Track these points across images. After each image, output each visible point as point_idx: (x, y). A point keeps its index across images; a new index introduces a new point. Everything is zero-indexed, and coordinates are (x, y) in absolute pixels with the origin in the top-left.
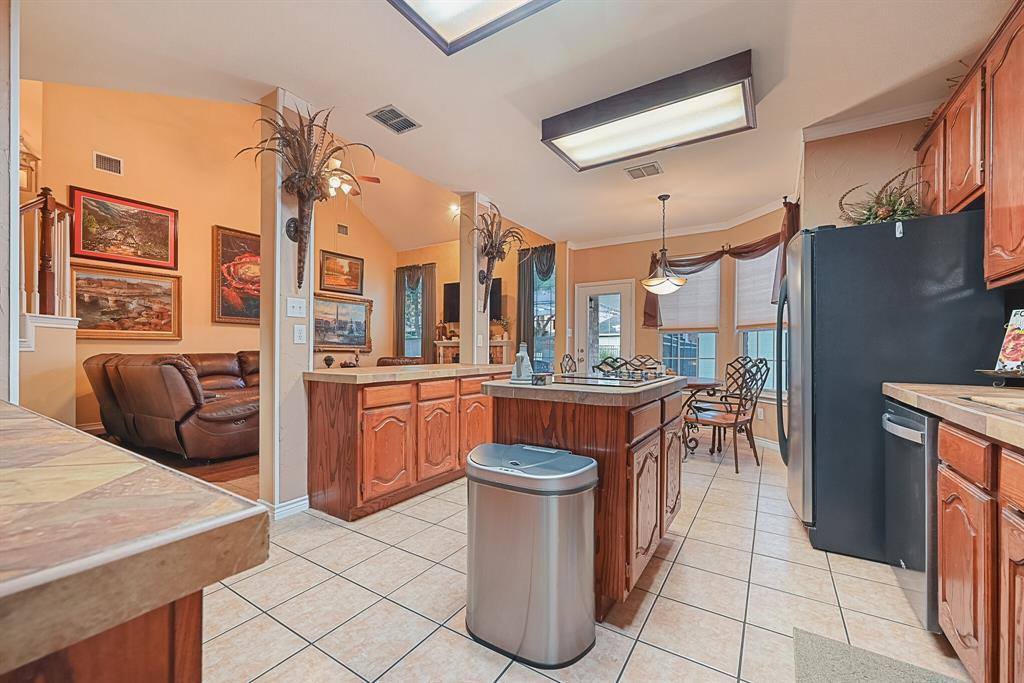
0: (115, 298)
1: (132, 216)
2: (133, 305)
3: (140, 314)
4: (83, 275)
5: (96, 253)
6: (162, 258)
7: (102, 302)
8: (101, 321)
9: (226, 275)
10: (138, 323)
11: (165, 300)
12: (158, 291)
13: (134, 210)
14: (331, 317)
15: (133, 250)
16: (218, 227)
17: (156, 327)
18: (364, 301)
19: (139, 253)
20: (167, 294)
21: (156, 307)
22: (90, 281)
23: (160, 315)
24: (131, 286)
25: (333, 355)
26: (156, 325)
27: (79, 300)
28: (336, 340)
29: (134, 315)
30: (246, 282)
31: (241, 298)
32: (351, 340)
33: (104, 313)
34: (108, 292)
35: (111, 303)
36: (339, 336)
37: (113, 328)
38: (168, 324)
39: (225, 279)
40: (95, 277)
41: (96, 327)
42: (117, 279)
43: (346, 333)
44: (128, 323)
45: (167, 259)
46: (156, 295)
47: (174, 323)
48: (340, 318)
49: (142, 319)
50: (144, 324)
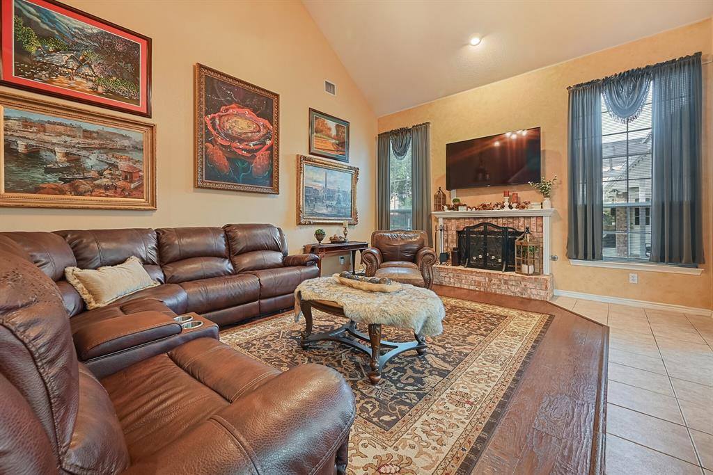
0: (65, 151)
1: (89, 37)
2: (91, 161)
3: (101, 174)
4: (16, 113)
5: (35, 82)
6: (131, 100)
7: (45, 155)
8: (44, 181)
9: (210, 128)
10: (99, 186)
11: (136, 156)
12: (126, 143)
13: (93, 29)
14: (320, 185)
15: (90, 84)
16: (201, 66)
17: (123, 192)
18: (351, 168)
19: (100, 90)
20: (137, 148)
21: (123, 165)
22: (27, 123)
23: (129, 176)
24: (87, 134)
25: (324, 229)
26: (123, 190)
27: (10, 151)
28: (324, 211)
29: (93, 174)
30: (232, 138)
31: (228, 159)
32: (339, 212)
33: (48, 171)
34: (55, 141)
35: (59, 157)
36: (327, 206)
37: (62, 192)
38: (139, 189)
39: (208, 134)
40: (35, 117)
41: (37, 190)
42: (68, 123)
43: (334, 203)
44: (85, 186)
45: (137, 102)
46: (123, 149)
47: (146, 188)
48: (329, 186)
49: (104, 181)
50: (106, 188)
